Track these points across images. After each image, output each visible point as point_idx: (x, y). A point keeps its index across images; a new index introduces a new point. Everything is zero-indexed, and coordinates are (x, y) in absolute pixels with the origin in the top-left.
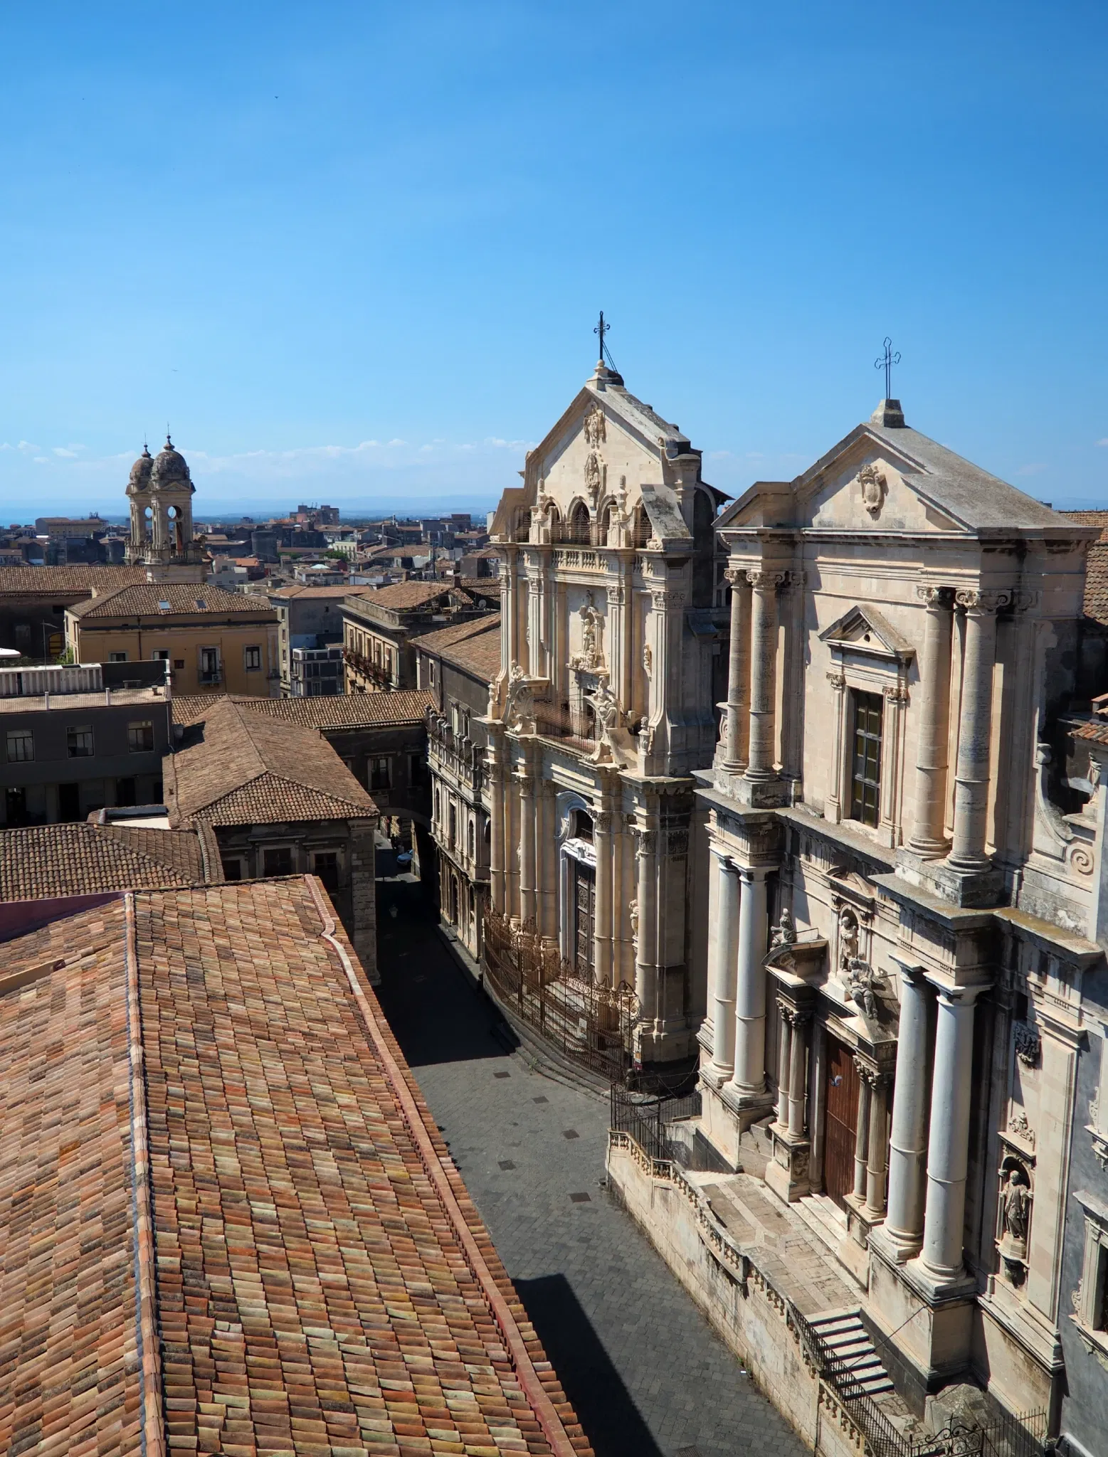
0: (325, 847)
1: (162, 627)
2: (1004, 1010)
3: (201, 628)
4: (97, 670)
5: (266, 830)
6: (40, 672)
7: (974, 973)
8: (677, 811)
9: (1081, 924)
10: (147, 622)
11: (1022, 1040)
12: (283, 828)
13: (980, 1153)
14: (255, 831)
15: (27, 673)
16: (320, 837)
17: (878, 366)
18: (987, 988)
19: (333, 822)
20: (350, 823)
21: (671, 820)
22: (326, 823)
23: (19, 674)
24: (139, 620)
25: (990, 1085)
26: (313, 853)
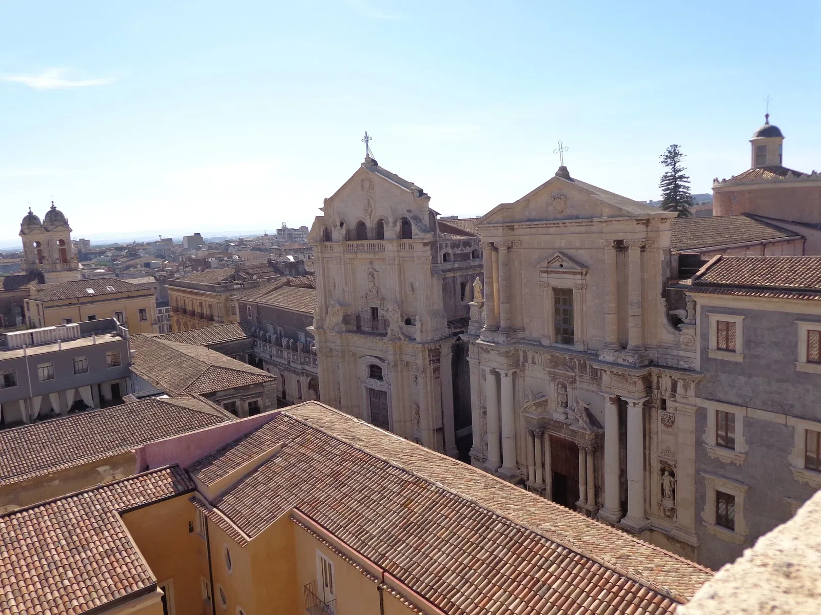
0: (253, 398)
1: (92, 302)
2: (655, 407)
3: (113, 301)
4: (77, 327)
5: (223, 393)
6: (44, 331)
7: (642, 393)
8: (435, 356)
9: (692, 365)
10: (81, 300)
11: (665, 417)
12: (232, 391)
13: (648, 467)
14: (218, 394)
15: (36, 332)
16: (249, 394)
17: (555, 152)
18: (647, 399)
19: (256, 384)
20: (264, 384)
21: (434, 361)
22: (253, 386)
23: (32, 334)
24: (78, 300)
25: (650, 438)
26: (247, 402)
